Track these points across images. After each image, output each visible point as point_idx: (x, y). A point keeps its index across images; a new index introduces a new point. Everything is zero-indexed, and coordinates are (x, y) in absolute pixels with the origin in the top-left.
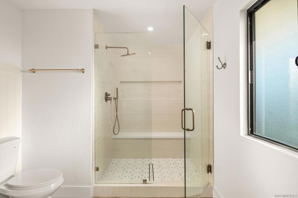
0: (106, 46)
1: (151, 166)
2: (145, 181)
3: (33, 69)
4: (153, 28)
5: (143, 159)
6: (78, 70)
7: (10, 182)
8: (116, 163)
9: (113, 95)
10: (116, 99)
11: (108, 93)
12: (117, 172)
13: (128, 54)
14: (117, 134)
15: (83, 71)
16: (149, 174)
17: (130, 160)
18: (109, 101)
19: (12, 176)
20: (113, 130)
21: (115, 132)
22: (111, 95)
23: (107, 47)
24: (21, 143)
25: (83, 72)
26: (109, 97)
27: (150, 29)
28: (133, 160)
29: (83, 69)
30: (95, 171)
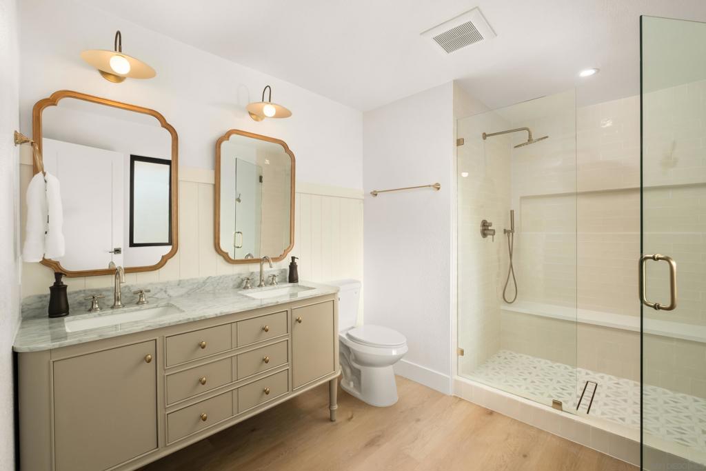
0: (484, 134)
1: (591, 388)
2: (557, 404)
3: (375, 191)
4: (594, 69)
5: (573, 368)
6: (430, 186)
7: (352, 333)
8: (506, 358)
9: (498, 225)
10: (509, 232)
11: (488, 221)
12: (505, 373)
13: (530, 140)
14: (511, 303)
15: (437, 187)
16: (579, 399)
17: (539, 362)
18: (490, 237)
19: (353, 328)
20: (502, 292)
21: (506, 298)
22: (493, 224)
23: (485, 136)
24: (362, 289)
25: (439, 189)
26: (490, 228)
27: (587, 73)
28: (546, 363)
29: (438, 184)
30: (458, 355)
